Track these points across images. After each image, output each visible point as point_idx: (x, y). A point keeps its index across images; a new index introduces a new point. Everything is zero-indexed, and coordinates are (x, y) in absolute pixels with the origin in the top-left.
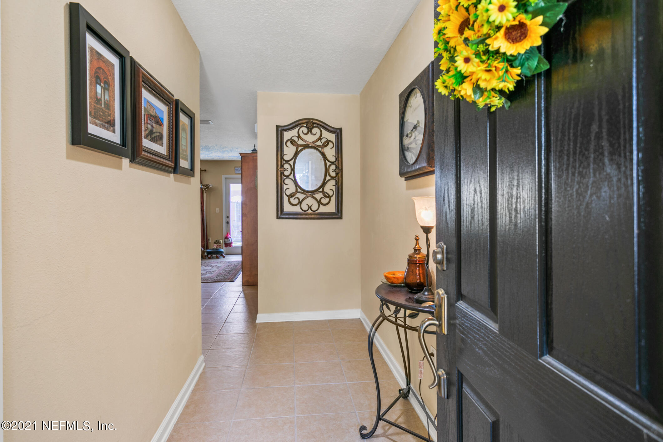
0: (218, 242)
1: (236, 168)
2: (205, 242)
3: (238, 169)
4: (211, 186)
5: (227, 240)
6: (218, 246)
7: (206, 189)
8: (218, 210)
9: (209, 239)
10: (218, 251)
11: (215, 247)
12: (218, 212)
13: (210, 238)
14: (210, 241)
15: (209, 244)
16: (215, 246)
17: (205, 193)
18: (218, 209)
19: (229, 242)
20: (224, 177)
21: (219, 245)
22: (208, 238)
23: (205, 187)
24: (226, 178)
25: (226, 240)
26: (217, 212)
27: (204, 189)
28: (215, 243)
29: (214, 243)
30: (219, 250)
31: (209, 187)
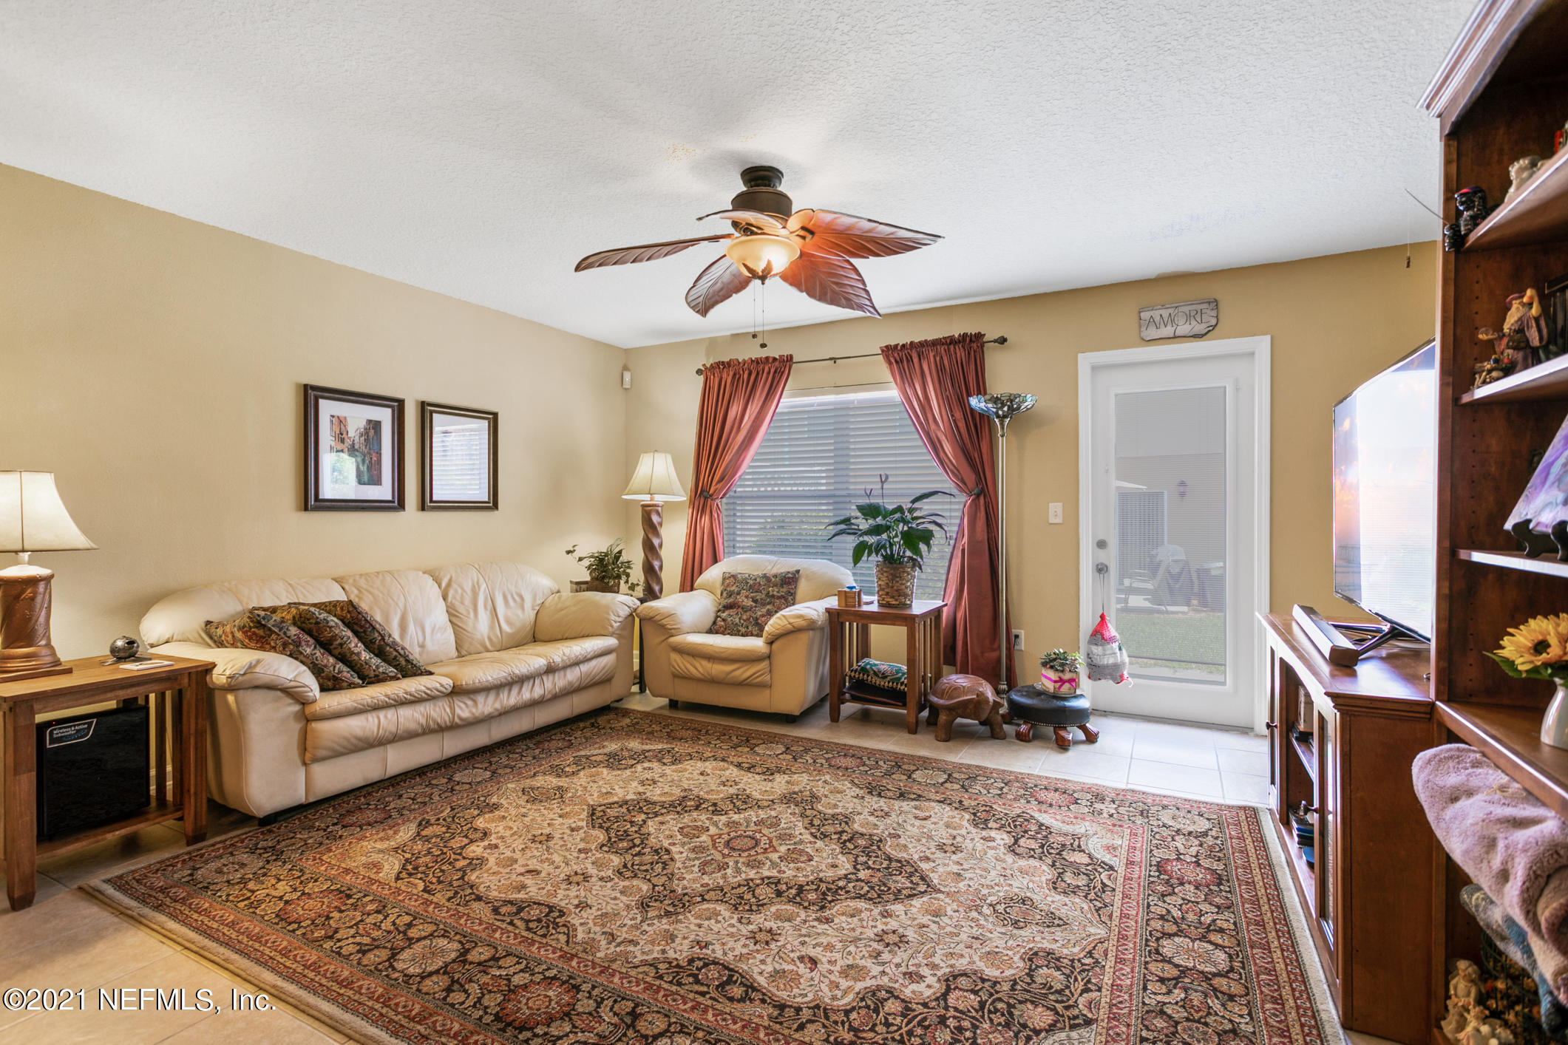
0: (1062, 665)
1: (1145, 315)
2: (999, 648)
3: (1157, 319)
4: (1028, 403)
5: (1100, 648)
6: (1062, 681)
7: (1005, 417)
8: (1056, 512)
9: (1017, 637)
10: (1064, 710)
11: (1050, 687)
12: (1059, 520)
13: (1022, 633)
14: (1022, 644)
15: (1016, 656)
16: (1047, 681)
17: (1002, 436)
18: (1061, 504)
19: (1111, 661)
20: (1086, 361)
21: (1067, 676)
22: (1015, 631)
23: (1001, 408)
24: (1095, 369)
25: (1097, 650)
26: (1052, 520)
27: (998, 416)
28: (1049, 663)
29: (1044, 664)
30: (1067, 704)
31: (1018, 408)
